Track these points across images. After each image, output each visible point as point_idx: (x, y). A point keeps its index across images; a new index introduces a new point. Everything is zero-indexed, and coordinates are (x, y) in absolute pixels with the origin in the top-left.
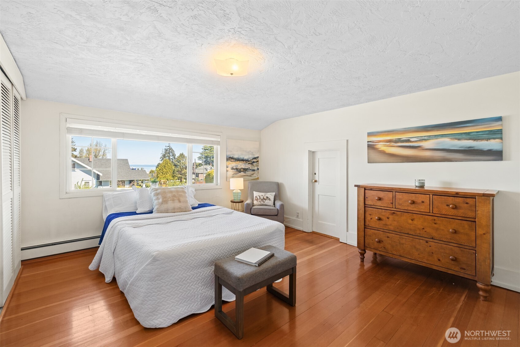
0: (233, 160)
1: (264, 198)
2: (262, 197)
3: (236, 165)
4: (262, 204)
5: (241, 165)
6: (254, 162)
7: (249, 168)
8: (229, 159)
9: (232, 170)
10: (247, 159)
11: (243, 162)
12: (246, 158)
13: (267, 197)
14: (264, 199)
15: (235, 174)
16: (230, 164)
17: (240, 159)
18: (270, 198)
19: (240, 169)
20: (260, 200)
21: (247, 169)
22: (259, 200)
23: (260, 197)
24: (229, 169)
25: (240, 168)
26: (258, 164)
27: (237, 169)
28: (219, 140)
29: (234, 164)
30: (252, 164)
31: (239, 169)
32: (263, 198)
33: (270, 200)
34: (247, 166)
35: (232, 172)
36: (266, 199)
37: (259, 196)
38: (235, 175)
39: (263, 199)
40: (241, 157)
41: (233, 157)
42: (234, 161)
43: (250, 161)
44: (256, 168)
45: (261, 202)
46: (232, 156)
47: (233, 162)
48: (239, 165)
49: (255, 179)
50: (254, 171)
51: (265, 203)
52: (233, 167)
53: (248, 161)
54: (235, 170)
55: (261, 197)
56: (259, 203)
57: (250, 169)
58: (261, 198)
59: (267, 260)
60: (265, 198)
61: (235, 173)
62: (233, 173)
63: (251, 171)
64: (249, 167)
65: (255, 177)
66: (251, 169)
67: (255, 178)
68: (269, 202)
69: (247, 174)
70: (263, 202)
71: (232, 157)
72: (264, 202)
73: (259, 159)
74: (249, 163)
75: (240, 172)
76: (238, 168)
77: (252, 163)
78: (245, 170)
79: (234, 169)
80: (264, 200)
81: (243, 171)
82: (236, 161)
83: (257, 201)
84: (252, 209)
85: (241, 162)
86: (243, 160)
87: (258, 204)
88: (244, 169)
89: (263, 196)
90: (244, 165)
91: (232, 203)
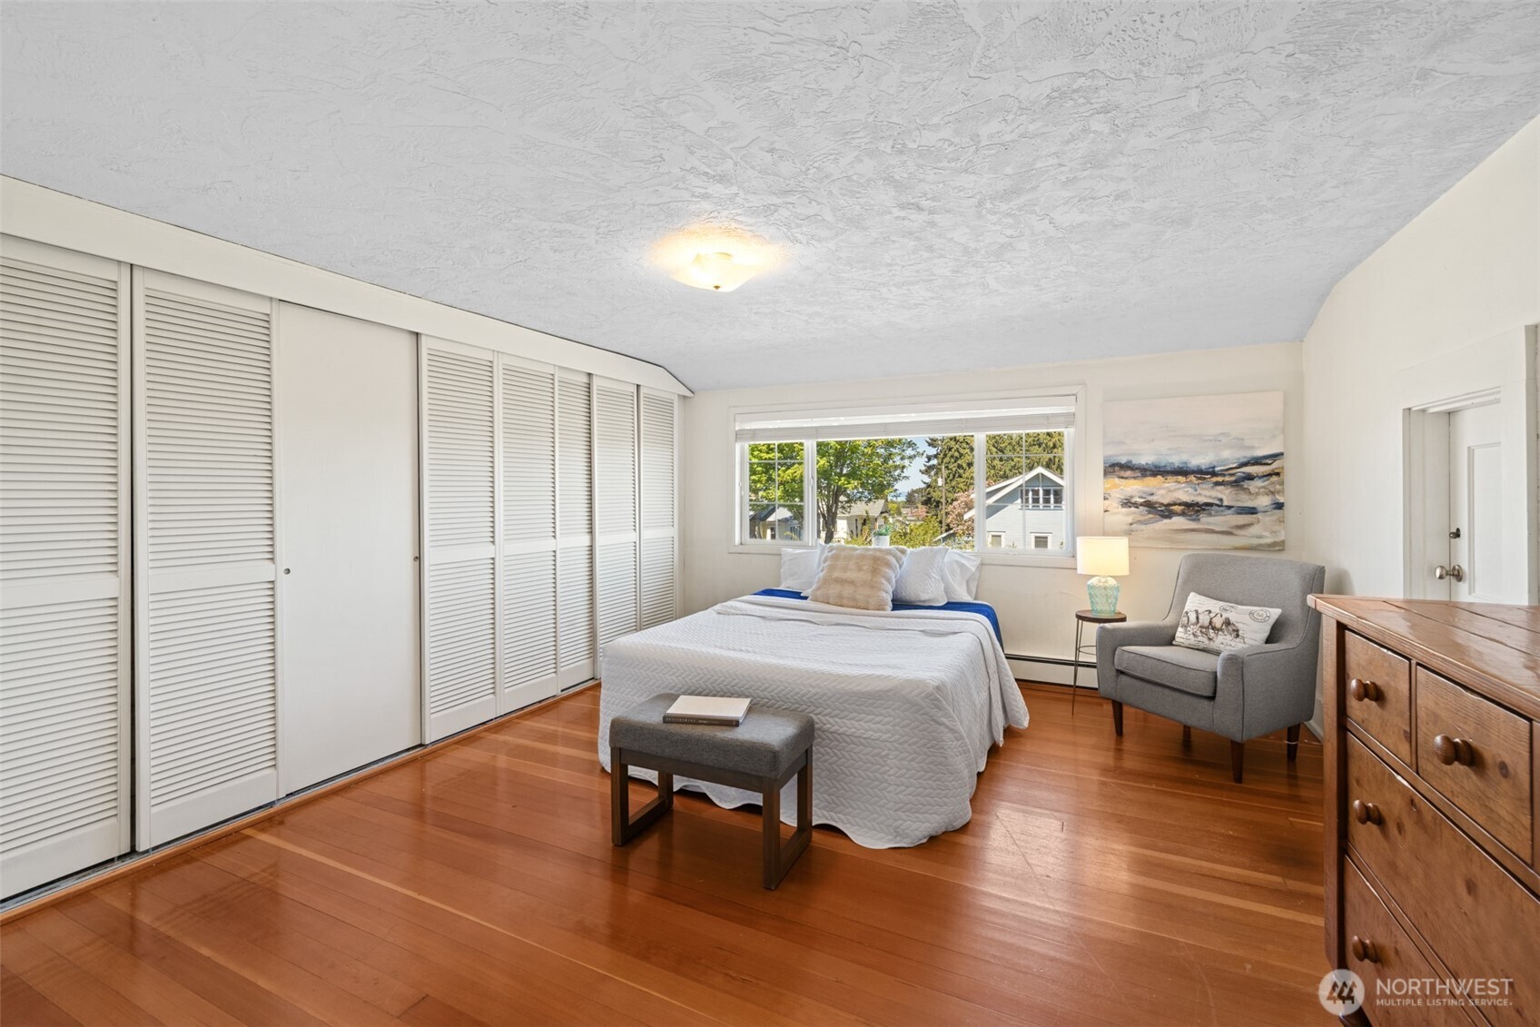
0: (1129, 473)
1: (1211, 623)
2: (1204, 620)
3: (1145, 489)
4: (1202, 646)
5: (1179, 491)
6: (1250, 477)
7: (1221, 500)
8: (1115, 468)
9: (1125, 510)
10: (1203, 467)
11: (1181, 478)
12: (1199, 460)
13: (1228, 623)
14: (1213, 628)
15: (1140, 522)
16: (1116, 486)
17: (1169, 469)
18: (1240, 626)
19: (1169, 505)
20: (1195, 629)
21: (1210, 505)
22: (1191, 629)
23: (1197, 618)
24: (1114, 504)
25: (1165, 502)
26: (1282, 483)
27: (1149, 505)
28: (1073, 411)
29: (1135, 487)
30: (1237, 484)
31: (1162, 504)
32: (1207, 623)
33: (1238, 636)
34: (1205, 494)
35: (1128, 515)
36: (1218, 630)
37: (1197, 611)
38: (1143, 527)
39: (1208, 628)
40: (1176, 460)
41: (1131, 462)
42: (1135, 478)
43: (1224, 475)
44: (1263, 502)
45: (1200, 638)
46: (1123, 460)
47: (1132, 481)
48: (1163, 492)
49: (1260, 545)
50: (1256, 513)
51: (1213, 645)
52: (1132, 497)
53: (1214, 474)
54: (1141, 508)
55: (1200, 617)
56: (1192, 641)
57: (1225, 503)
58: (1200, 621)
59: (701, 724)
60: (1218, 622)
61: (1142, 518)
62: (1130, 520)
63: (1229, 512)
64: (1220, 496)
65: (1260, 537)
66: (1229, 507)
67: (1255, 542)
68: (1233, 644)
69: (1209, 524)
70: (1205, 640)
71: (1123, 462)
72: (1210, 639)
73: (1287, 464)
74: (1217, 484)
75: (1169, 517)
76: (1156, 503)
77: (1235, 481)
78: (1194, 509)
79: (1136, 505)
80: (1211, 631)
81: (1183, 514)
82: (1144, 476)
83: (1186, 632)
84: (1117, 652)
85: (1171, 478)
86: (1182, 472)
87: (1187, 643)
88: (1187, 505)
89: (1212, 615)
90: (1190, 490)
91: (1080, 621)
